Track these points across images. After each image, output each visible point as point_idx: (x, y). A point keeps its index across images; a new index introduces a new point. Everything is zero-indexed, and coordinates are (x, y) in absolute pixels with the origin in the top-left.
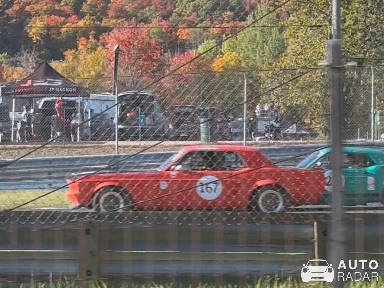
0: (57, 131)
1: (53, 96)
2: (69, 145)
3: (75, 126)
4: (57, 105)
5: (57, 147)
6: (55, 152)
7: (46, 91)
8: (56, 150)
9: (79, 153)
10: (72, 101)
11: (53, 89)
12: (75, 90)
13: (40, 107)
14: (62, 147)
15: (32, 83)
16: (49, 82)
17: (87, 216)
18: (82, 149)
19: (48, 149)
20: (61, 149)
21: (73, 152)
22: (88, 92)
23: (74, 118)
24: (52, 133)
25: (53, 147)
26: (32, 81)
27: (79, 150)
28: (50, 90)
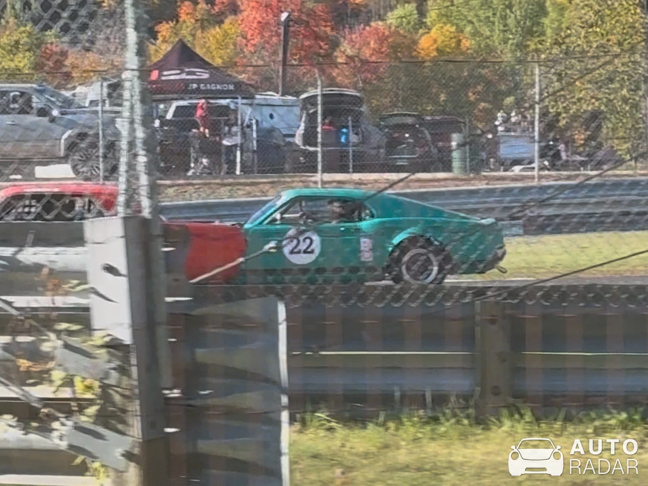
0: (202, 157)
1: (191, 98)
2: (231, 180)
3: (231, 150)
4: (199, 112)
5: (210, 184)
6: (209, 191)
7: (183, 90)
8: (211, 188)
9: (249, 194)
10: (222, 106)
11: (195, 86)
12: (231, 87)
13: (169, 116)
14: (218, 184)
15: (160, 75)
16: (189, 73)
17: (489, 293)
18: (253, 188)
19: (196, 187)
20: (218, 186)
21: (240, 193)
22: (252, 90)
23: (228, 135)
24: (193, 160)
25: (205, 184)
26: (159, 73)
27: (248, 188)
28: (189, 88)
